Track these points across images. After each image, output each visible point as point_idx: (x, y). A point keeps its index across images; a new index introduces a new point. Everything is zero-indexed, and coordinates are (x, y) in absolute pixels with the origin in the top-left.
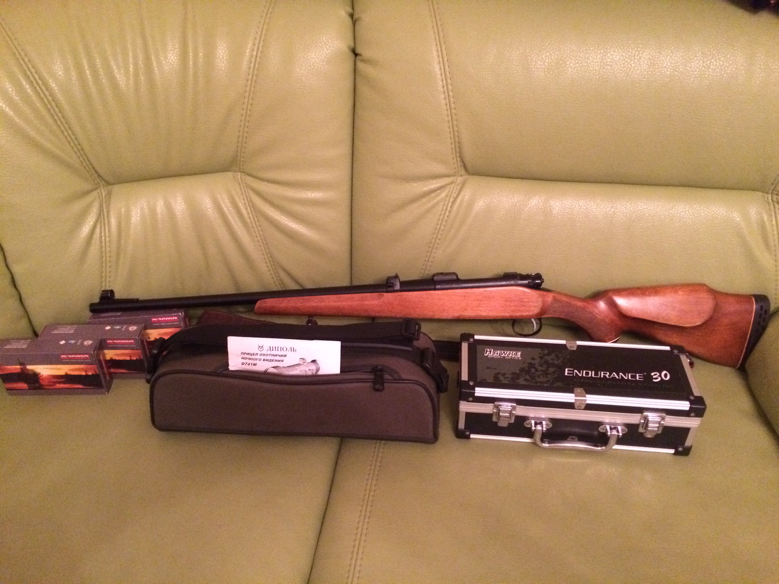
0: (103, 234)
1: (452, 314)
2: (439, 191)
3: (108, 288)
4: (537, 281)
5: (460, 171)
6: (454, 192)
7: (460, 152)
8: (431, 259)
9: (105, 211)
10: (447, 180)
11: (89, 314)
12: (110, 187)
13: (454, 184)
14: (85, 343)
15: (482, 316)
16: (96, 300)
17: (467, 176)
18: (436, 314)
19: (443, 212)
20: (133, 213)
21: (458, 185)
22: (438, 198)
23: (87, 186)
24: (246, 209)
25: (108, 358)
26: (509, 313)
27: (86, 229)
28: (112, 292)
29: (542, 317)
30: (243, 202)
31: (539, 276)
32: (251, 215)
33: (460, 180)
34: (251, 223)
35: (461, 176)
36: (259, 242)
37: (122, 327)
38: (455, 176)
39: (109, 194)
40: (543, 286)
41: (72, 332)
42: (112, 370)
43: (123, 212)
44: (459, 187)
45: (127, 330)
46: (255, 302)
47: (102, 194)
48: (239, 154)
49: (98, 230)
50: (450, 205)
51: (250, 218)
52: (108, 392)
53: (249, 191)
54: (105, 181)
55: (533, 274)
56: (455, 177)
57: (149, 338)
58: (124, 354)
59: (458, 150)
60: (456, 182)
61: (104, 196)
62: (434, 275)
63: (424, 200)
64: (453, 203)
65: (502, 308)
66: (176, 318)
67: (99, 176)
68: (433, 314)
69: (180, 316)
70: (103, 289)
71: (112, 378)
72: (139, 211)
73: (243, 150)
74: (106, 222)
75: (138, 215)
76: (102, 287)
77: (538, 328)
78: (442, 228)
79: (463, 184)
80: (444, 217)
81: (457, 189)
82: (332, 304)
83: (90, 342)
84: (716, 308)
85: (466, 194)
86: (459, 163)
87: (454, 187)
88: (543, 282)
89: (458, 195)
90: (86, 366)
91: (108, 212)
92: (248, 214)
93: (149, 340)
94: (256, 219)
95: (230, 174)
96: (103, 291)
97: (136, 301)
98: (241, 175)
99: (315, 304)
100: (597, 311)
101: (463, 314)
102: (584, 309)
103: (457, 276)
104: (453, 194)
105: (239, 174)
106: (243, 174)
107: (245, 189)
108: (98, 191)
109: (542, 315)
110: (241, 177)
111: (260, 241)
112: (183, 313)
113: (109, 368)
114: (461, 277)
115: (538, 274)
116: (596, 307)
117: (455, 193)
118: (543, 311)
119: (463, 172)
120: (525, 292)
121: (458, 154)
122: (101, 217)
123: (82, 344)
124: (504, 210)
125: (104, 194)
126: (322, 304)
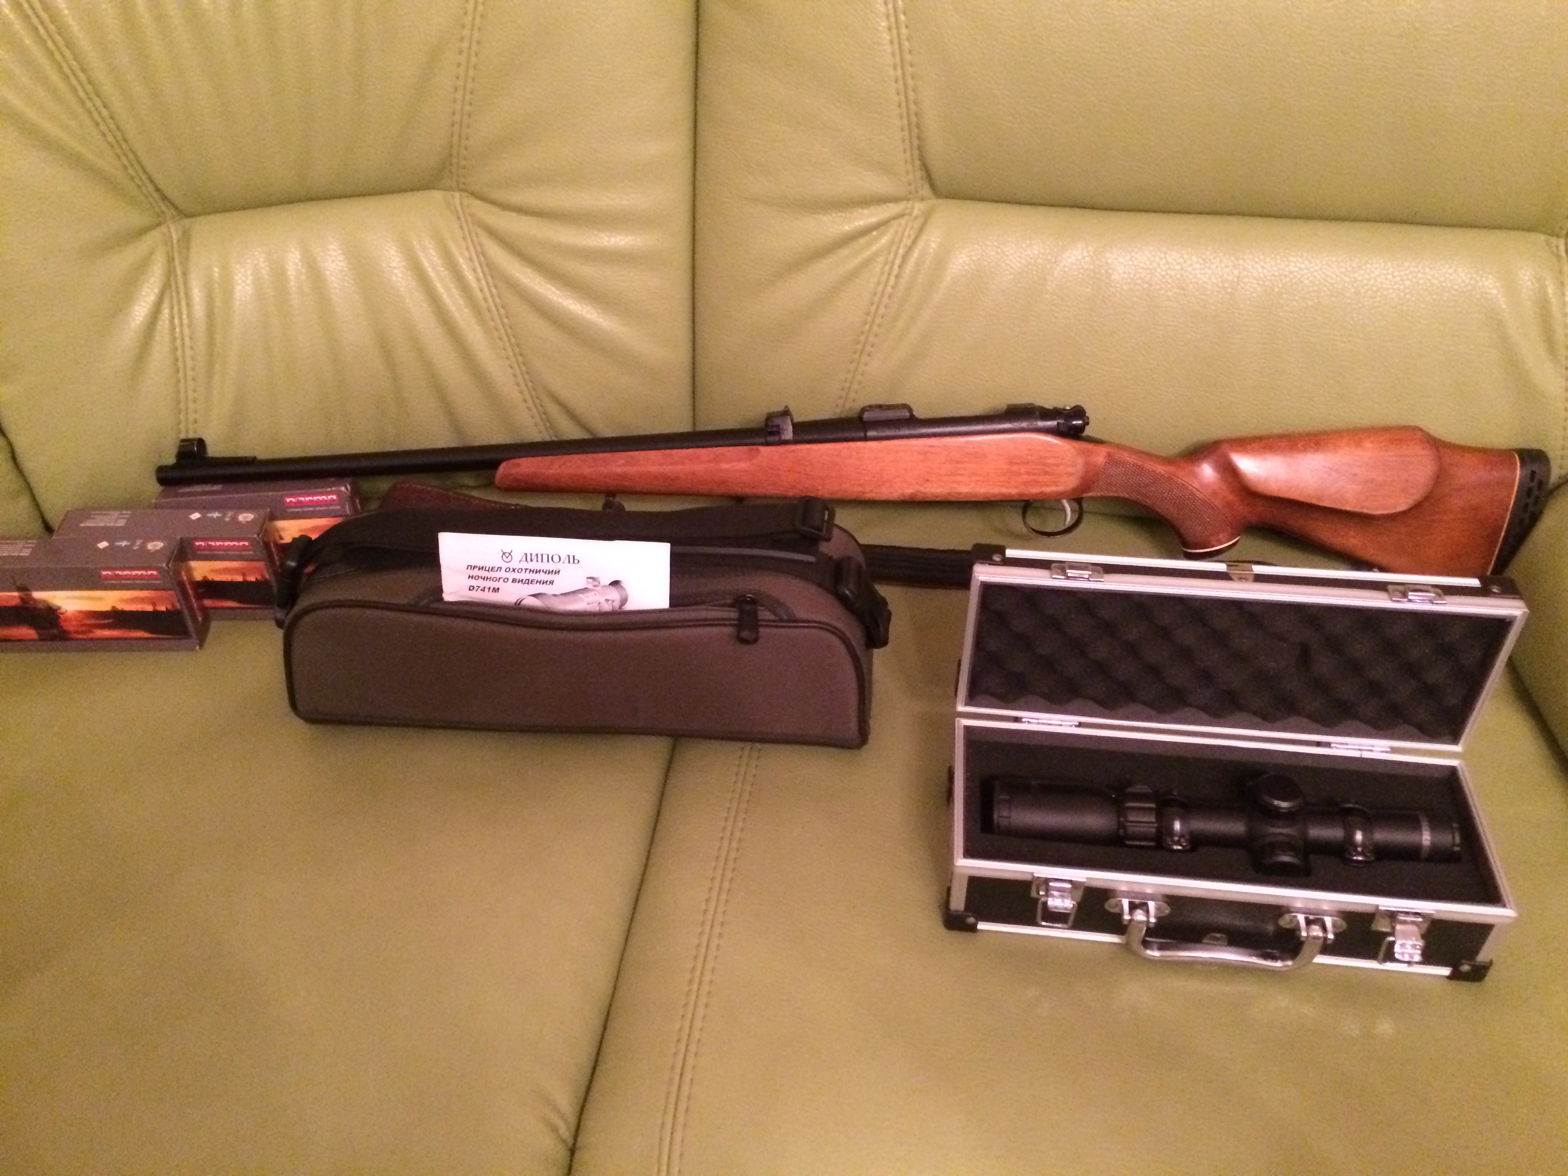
0: (177, 321)
1: (900, 491)
2: (874, 233)
3: (191, 435)
4: (1074, 422)
5: (919, 190)
6: (906, 234)
7: (919, 148)
8: (858, 377)
9: (179, 271)
10: (894, 209)
11: (153, 488)
12: (187, 222)
13: (906, 218)
14: (150, 546)
15: (960, 494)
16: (170, 459)
17: (934, 201)
18: (867, 490)
19: (884, 278)
20: (236, 278)
21: (916, 218)
22: (874, 248)
23: (136, 219)
24: (474, 270)
25: (198, 577)
26: (1016, 487)
27: (140, 311)
28: (201, 442)
29: (1085, 495)
30: (467, 254)
31: (1079, 412)
32: (484, 282)
33: (918, 208)
34: (485, 300)
35: (922, 199)
36: (501, 339)
37: (224, 515)
38: (908, 200)
39: (186, 236)
40: (1088, 432)
41: (121, 523)
42: (208, 603)
43: (216, 275)
44: (917, 224)
45: (234, 518)
46: (494, 465)
47: (171, 237)
48: (455, 151)
49: (166, 312)
50: (898, 262)
51: (481, 291)
52: (201, 646)
53: (479, 231)
54: (176, 208)
55: (1068, 408)
56: (910, 203)
57: (281, 538)
58: (227, 571)
59: (916, 142)
60: (910, 214)
61: (175, 241)
62: (864, 410)
63: (845, 252)
64: (905, 257)
65: (1003, 479)
66: (334, 497)
67: (164, 198)
68: (860, 489)
69: (341, 491)
70: (183, 436)
71: (207, 620)
72: (249, 272)
73: (464, 142)
74: (182, 294)
75: (248, 282)
76: (180, 433)
77: (1073, 522)
78: (882, 309)
79: (927, 217)
80: (884, 289)
81: (912, 228)
82: (653, 469)
83: (159, 545)
84: (1441, 477)
85: (932, 240)
86: (919, 173)
87: (906, 225)
88: (1088, 424)
89: (915, 241)
90: (153, 592)
91: (185, 274)
92: (478, 280)
93: (282, 542)
94: (494, 291)
95: (437, 196)
96: (183, 441)
97: (251, 461)
98: (461, 197)
99: (619, 470)
100: (1196, 485)
101: (922, 489)
102: (1170, 479)
103: (910, 410)
104: (904, 239)
105: (457, 195)
106: (464, 194)
107: (471, 226)
108: (163, 228)
109: (1083, 492)
110: (461, 204)
111: (505, 338)
112: (349, 487)
113: (199, 597)
114: (919, 413)
115: (1075, 407)
116: (1195, 475)
117: (909, 236)
118: (1086, 484)
119: (926, 191)
120: (1048, 444)
121: (916, 152)
122: (170, 287)
123: (143, 547)
124: (1011, 274)
125: (174, 236)
126: (632, 470)
